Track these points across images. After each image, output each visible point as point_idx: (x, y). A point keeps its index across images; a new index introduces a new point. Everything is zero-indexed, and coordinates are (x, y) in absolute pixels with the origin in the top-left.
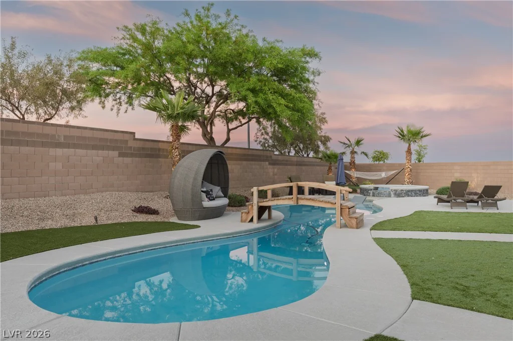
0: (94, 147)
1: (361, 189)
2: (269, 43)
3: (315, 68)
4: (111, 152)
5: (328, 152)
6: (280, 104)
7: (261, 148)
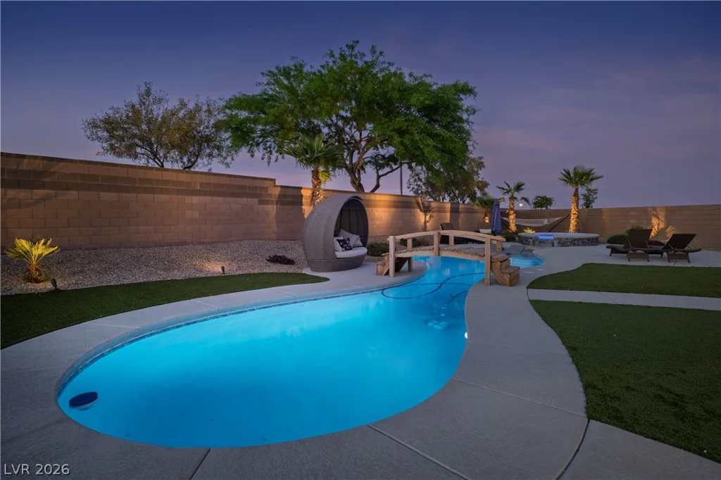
0: (233, 195)
1: (520, 237)
2: (416, 79)
3: (469, 105)
4: (250, 200)
5: (485, 198)
6: (428, 145)
7: (414, 195)
